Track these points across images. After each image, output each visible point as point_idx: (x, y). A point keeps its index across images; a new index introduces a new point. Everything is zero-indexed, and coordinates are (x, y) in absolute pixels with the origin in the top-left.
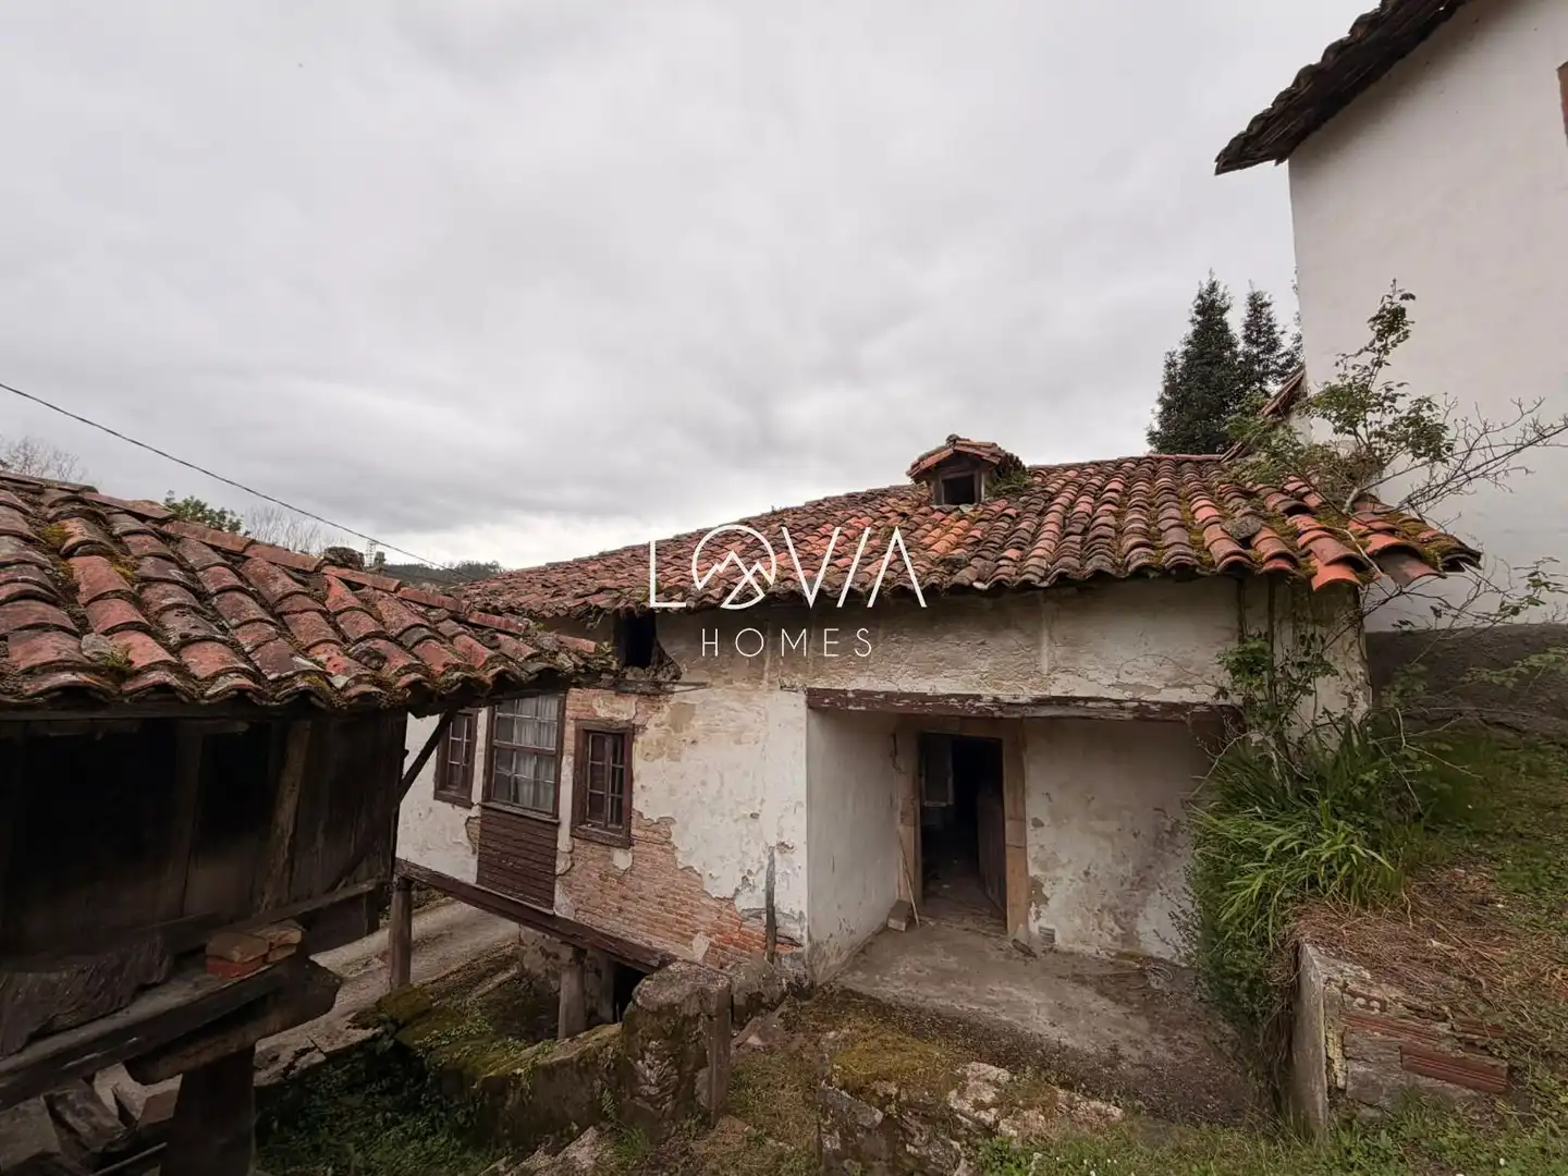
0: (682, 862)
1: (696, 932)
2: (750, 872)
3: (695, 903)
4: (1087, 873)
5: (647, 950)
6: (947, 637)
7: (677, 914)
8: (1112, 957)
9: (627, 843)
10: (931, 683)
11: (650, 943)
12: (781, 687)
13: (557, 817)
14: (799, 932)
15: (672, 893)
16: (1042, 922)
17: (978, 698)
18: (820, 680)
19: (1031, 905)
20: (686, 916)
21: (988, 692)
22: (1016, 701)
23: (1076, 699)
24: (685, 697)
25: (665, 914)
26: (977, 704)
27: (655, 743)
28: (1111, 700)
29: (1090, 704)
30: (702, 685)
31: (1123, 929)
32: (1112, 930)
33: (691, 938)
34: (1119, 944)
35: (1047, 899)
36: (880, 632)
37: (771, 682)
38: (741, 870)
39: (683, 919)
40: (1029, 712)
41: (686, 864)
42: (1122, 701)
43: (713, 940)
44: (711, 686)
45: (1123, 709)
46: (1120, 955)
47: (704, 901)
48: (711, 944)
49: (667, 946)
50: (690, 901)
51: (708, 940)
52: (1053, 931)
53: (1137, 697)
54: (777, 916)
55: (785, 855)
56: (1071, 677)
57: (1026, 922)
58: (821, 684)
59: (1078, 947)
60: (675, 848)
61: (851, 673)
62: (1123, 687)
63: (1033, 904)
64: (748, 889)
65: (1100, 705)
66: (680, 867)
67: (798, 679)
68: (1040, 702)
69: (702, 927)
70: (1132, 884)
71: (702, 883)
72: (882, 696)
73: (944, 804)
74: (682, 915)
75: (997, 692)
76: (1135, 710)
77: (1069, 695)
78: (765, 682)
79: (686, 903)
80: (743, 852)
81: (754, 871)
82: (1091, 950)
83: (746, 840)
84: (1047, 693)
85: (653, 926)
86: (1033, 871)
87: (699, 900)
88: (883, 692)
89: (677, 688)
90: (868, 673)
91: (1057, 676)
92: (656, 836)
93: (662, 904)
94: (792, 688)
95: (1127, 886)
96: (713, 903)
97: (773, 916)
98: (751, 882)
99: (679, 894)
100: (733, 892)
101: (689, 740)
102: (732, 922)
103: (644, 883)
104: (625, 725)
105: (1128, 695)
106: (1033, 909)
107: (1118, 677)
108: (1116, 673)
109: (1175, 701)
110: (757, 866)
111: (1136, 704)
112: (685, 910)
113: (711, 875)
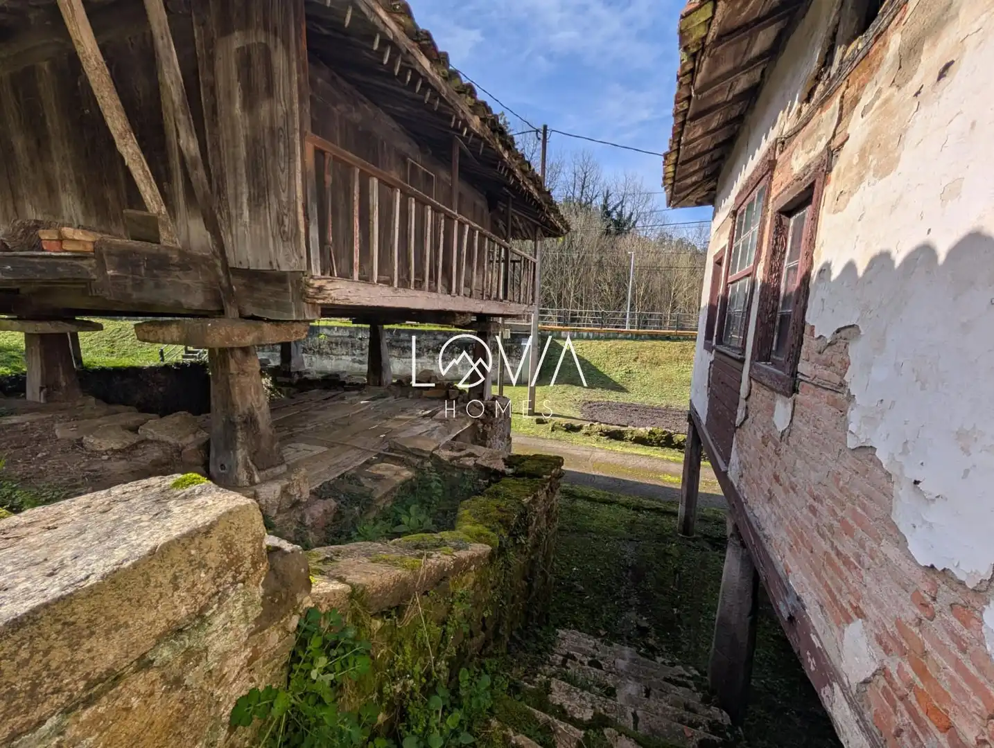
1: (860, 614)
3: (870, 544)
7: (832, 546)
9: (791, 388)
13: (743, 350)
20: (847, 562)
25: (815, 534)
27: (858, 160)
33: (849, 620)
39: (839, 563)
41: (862, 441)
43: (891, 665)
47: (891, 551)
48: (883, 671)
50: (860, 533)
51: (879, 655)
60: (851, 398)
66: (852, 443)
69: (873, 612)
71: (890, 496)
74: (838, 554)
79: (849, 531)
87: (878, 540)
92: (827, 373)
99: (841, 506)
100: (984, 570)
103: (797, 463)
104: (819, 163)
112: (848, 547)
113: (916, 482)
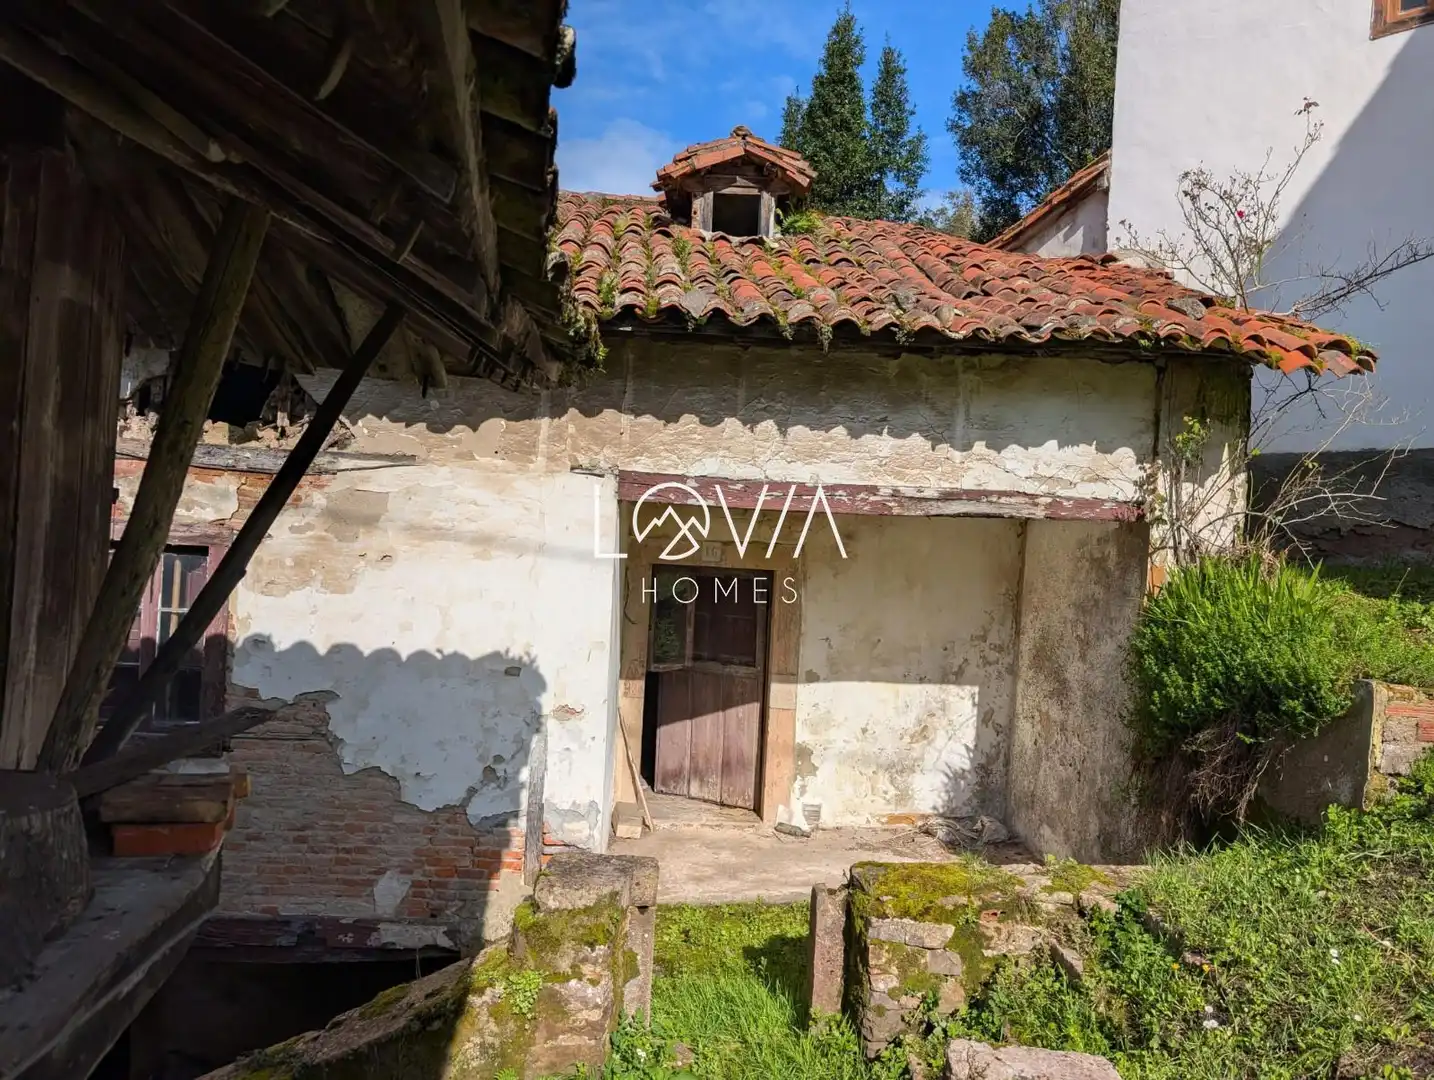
0: (351, 760)
1: (381, 872)
2: (498, 759)
3: (382, 825)
4: (864, 731)
5: (269, 923)
6: (838, 408)
7: (338, 850)
8: (883, 823)
10: (811, 468)
11: (273, 910)
12: (572, 469)
14: (586, 832)
15: (325, 817)
16: (808, 799)
17: (873, 490)
18: (643, 459)
19: (796, 779)
20: (360, 850)
21: (886, 483)
22: (919, 495)
23: (987, 494)
24: (364, 480)
25: (309, 855)
26: (873, 498)
27: (289, 562)
28: (1025, 494)
29: (1003, 500)
30: (406, 459)
31: (897, 788)
32: (886, 793)
33: (371, 883)
34: (892, 807)
35: (816, 769)
36: (741, 393)
37: (551, 458)
38: (481, 758)
39: (350, 856)
40: (935, 509)
41: (362, 764)
42: (1037, 496)
43: (417, 876)
44: (425, 461)
45: (1036, 505)
46: (894, 819)
47: (403, 819)
48: (415, 884)
49: (315, 908)
50: (369, 825)
51: (408, 878)
52: (819, 806)
53: (1052, 491)
54: (546, 816)
55: (568, 723)
56: (986, 467)
57: (787, 803)
58: (642, 465)
59: (847, 820)
60: (337, 741)
61: (695, 452)
62: (1042, 479)
63: (799, 777)
64: (493, 785)
65: (1013, 500)
66: (349, 771)
67: (605, 457)
68: (948, 496)
69: (395, 860)
70: (912, 737)
71: (397, 790)
72: (739, 486)
73: (678, 666)
74: (348, 851)
75: (900, 483)
76: (1048, 506)
77: (982, 488)
78: (540, 461)
80: (487, 730)
81: (507, 756)
82: (860, 821)
83: (492, 710)
84: (958, 485)
85: (281, 882)
86: (803, 736)
87: (389, 819)
88: (738, 481)
89: (344, 463)
90: (721, 453)
91: (970, 465)
92: (287, 726)
93: (302, 840)
94: (591, 471)
95: (907, 739)
96: (417, 820)
97: (540, 819)
98: (500, 774)
99: (342, 818)
100: (463, 794)
101: (372, 555)
102: (456, 842)
103: (256, 812)
104: (212, 531)
105: (1044, 488)
106: (797, 785)
107: (1036, 468)
108: (1034, 463)
109: (1088, 497)
110: (514, 748)
111: (1049, 500)
112: (357, 840)
113: (418, 774)
